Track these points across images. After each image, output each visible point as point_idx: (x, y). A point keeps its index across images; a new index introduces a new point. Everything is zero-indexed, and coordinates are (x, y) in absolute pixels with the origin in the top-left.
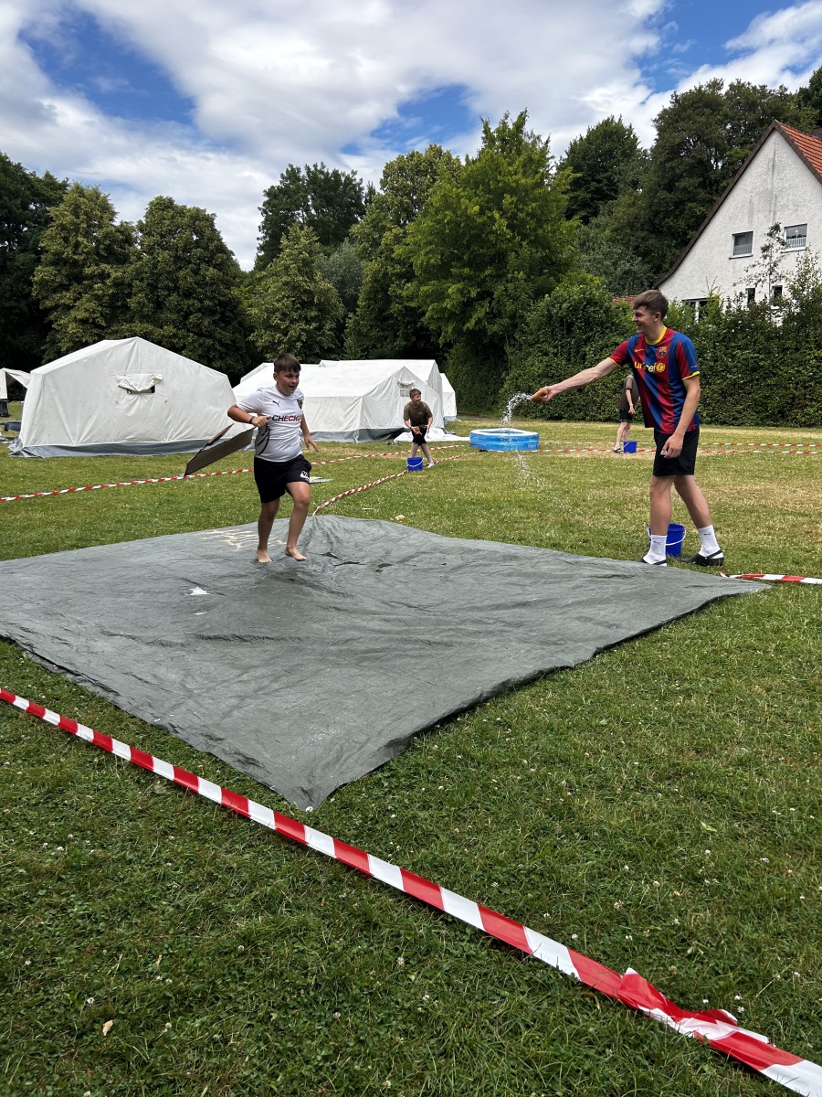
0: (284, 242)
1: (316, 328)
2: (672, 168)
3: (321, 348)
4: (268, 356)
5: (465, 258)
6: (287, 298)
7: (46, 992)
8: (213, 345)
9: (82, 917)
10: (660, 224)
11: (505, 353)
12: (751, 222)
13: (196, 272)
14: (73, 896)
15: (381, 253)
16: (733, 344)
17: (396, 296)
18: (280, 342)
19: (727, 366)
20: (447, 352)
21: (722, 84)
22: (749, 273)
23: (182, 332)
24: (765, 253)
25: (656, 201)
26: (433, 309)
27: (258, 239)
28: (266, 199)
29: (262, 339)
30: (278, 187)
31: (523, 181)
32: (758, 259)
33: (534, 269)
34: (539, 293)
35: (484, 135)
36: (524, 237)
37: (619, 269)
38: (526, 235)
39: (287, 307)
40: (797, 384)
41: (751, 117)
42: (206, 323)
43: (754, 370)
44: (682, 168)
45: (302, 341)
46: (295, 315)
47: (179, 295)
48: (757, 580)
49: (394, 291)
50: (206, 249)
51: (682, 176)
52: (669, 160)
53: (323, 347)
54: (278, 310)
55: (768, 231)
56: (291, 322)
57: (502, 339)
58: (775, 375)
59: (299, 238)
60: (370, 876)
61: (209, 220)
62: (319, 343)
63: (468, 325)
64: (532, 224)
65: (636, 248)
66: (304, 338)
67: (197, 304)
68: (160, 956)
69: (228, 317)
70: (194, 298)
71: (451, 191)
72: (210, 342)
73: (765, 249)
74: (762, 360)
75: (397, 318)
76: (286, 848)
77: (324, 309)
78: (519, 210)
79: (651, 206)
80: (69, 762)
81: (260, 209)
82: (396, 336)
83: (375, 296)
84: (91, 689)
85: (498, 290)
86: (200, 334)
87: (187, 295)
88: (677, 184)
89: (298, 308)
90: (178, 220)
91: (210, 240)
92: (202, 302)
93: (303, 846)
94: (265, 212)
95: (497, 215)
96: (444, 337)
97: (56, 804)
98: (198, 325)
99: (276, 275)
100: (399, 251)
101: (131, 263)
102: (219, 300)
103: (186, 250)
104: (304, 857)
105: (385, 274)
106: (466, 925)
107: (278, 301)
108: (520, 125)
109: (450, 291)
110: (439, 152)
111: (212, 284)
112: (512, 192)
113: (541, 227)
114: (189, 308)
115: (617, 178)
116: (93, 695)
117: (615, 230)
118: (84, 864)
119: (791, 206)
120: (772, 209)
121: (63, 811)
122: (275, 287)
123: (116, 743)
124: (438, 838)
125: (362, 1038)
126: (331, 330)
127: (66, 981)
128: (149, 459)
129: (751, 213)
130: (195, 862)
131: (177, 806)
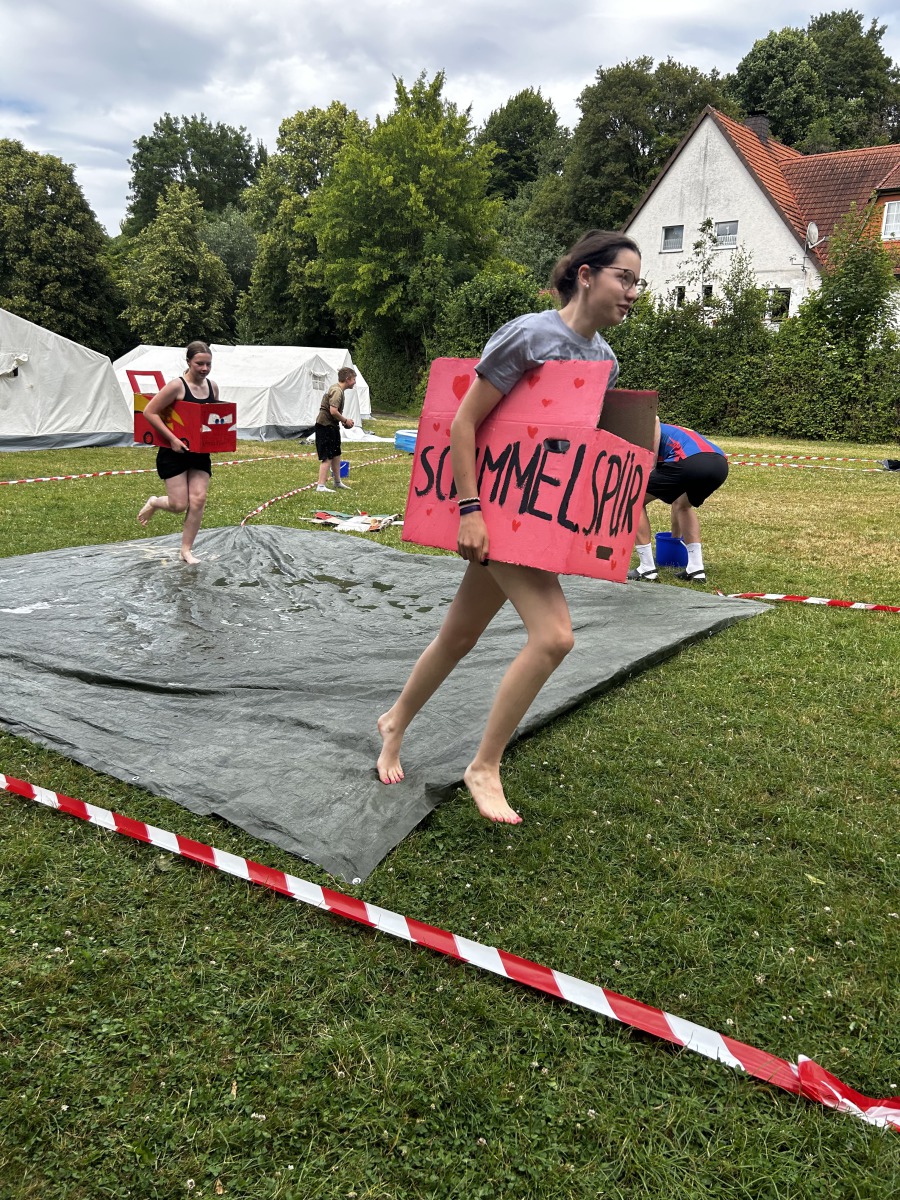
0: (161, 204)
1: (200, 308)
2: (597, 151)
3: (208, 330)
4: (144, 337)
5: (377, 235)
6: (167, 270)
7: (99, 1145)
8: (75, 321)
9: (117, 1040)
10: (585, 211)
11: (423, 346)
12: (681, 214)
13: (51, 233)
14: (95, 1012)
15: (278, 225)
16: (666, 346)
17: (296, 275)
18: (158, 322)
19: (659, 369)
20: (355, 341)
21: (652, 63)
22: (681, 270)
23: (36, 304)
24: (698, 250)
25: (580, 186)
26: (342, 291)
27: (127, 198)
28: (137, 151)
29: (136, 317)
30: (151, 139)
31: (443, 152)
32: (690, 255)
33: (453, 254)
34: (458, 280)
35: (397, 96)
36: (443, 215)
37: (542, 258)
38: (444, 213)
39: (166, 281)
40: (730, 390)
41: (680, 101)
42: (66, 294)
43: (687, 374)
44: (608, 151)
45: (185, 322)
46: (175, 292)
47: (32, 260)
48: (758, 600)
49: (294, 269)
50: (63, 205)
51: (606, 160)
52: (595, 141)
53: (210, 330)
54: (154, 284)
55: (700, 226)
56: (171, 299)
57: (419, 329)
58: (708, 380)
59: (179, 201)
60: (463, 961)
61: (68, 173)
62: (204, 324)
63: (379, 310)
64: (452, 202)
65: (560, 236)
66: (187, 318)
67: (55, 271)
68: (235, 1084)
69: (93, 289)
70: (50, 264)
71: (359, 156)
72: (70, 318)
73: (698, 245)
74: (694, 363)
75: (296, 300)
76: (346, 932)
77: (210, 287)
78: (438, 184)
79: (575, 191)
80: (34, 838)
81: (129, 162)
82: (295, 320)
83: (271, 273)
84: (36, 740)
85: (414, 274)
86: (58, 308)
87: (42, 260)
88: (603, 168)
89: (179, 283)
90: (29, 169)
91: (69, 195)
92: (59, 269)
93: (368, 929)
94: (135, 165)
95: (413, 188)
96: (355, 323)
97: (34, 891)
98: (56, 297)
99: (152, 243)
100: (300, 223)
102: (80, 268)
103: (39, 205)
104: (371, 943)
105: (284, 249)
106: (594, 1015)
107: (155, 273)
108: (437, 87)
109: (360, 270)
110: (343, 111)
111: (71, 248)
112: (431, 162)
113: (460, 205)
114: (44, 275)
115: (536, 156)
116: (40, 749)
117: (538, 215)
118: (97, 968)
119: (722, 201)
120: (704, 201)
121: (45, 900)
122: (151, 257)
123: (91, 809)
124: (524, 909)
125: (521, 1169)
126: (219, 310)
127: (121, 1128)
128: (16, 455)
129: (682, 205)
130: (238, 957)
131: (194, 886)
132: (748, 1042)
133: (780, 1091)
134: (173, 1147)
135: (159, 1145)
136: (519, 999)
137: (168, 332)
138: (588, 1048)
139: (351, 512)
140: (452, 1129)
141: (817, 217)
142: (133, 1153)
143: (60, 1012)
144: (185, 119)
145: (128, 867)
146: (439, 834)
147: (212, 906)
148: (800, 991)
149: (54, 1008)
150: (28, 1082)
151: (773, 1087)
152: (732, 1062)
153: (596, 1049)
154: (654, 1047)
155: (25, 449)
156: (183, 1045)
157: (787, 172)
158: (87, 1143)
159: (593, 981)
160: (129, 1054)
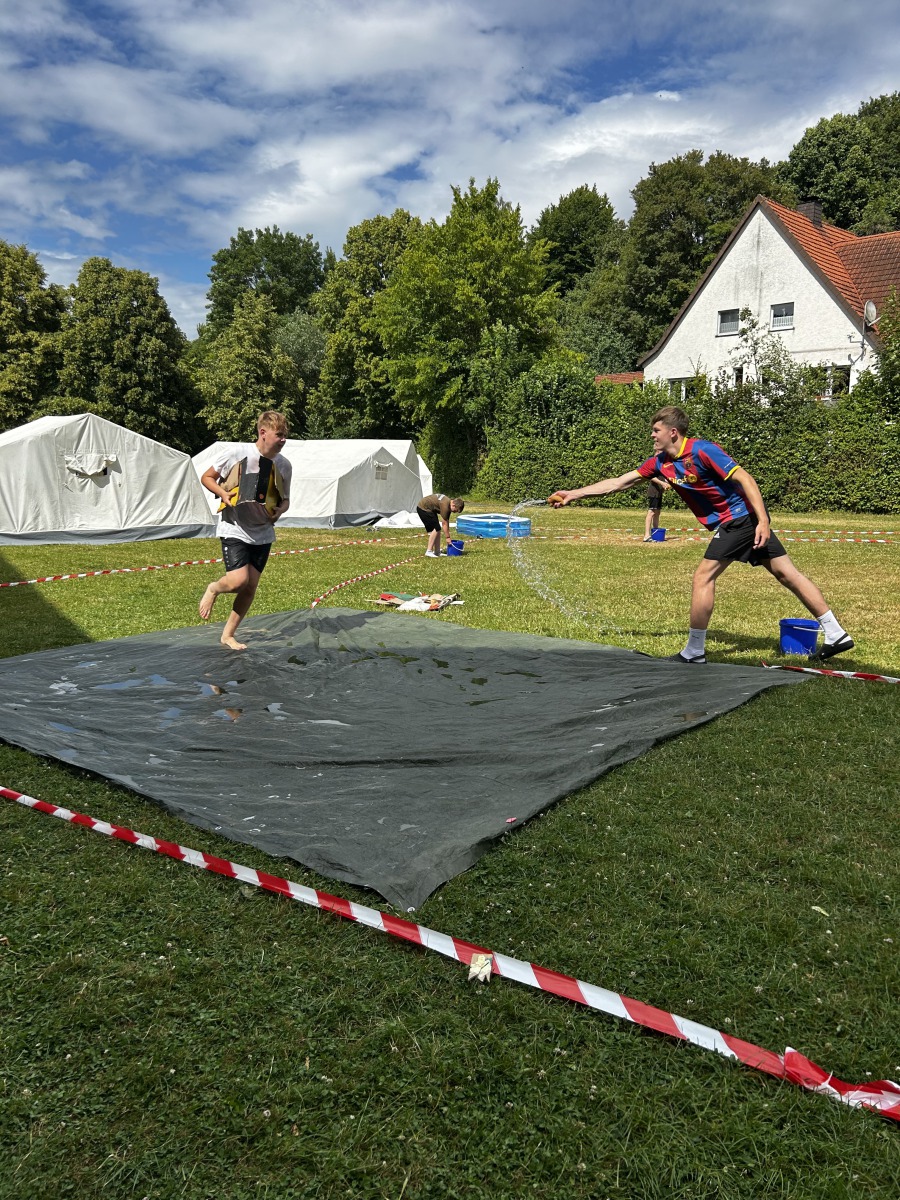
0: (237, 310)
2: (653, 242)
4: (219, 434)
6: (241, 371)
7: (200, 1099)
8: (157, 422)
9: (212, 1023)
10: (641, 300)
11: (483, 434)
12: (736, 299)
13: (136, 342)
14: (193, 1004)
15: (346, 325)
17: (362, 371)
18: (233, 420)
20: (419, 431)
21: (702, 156)
23: (119, 408)
25: (636, 275)
26: (404, 386)
27: (206, 307)
28: (216, 264)
29: (212, 417)
30: (228, 252)
34: (515, 374)
37: (599, 345)
39: (240, 382)
40: (790, 467)
41: (733, 191)
42: (146, 398)
44: (663, 241)
46: (249, 391)
47: (114, 367)
49: (360, 365)
50: (148, 316)
51: (659, 252)
52: (650, 233)
54: (229, 384)
56: (245, 398)
59: (255, 306)
61: (152, 284)
63: (440, 402)
65: (617, 324)
67: (136, 378)
68: (307, 1059)
70: (132, 371)
72: (152, 419)
75: (363, 394)
76: (401, 949)
77: (282, 385)
79: (631, 280)
80: (139, 874)
81: (208, 275)
82: (362, 414)
83: (339, 370)
85: (474, 366)
86: (140, 411)
87: (126, 366)
88: (658, 258)
89: (253, 383)
90: (116, 284)
91: (155, 307)
92: (141, 376)
93: (420, 949)
94: (213, 278)
96: (418, 414)
98: (137, 401)
99: (228, 346)
100: (366, 323)
101: (62, 330)
102: (163, 374)
103: (125, 317)
104: (422, 958)
105: (351, 347)
106: (611, 1017)
107: (231, 375)
110: (407, 217)
111: (154, 356)
114: (125, 382)
115: (592, 250)
117: (595, 305)
118: (194, 972)
119: (777, 284)
120: (758, 286)
121: (150, 921)
122: (227, 360)
123: (183, 850)
124: (556, 933)
125: (541, 1126)
126: (289, 406)
127: (217, 1089)
128: (104, 548)
129: (737, 290)
130: (309, 967)
131: (272, 911)
132: (745, 1039)
133: (769, 1076)
134: (258, 1100)
135: (248, 1100)
136: (546, 1002)
137: (243, 429)
138: (604, 1040)
139: (413, 594)
140: (485, 1096)
141: (874, 295)
142: (226, 1105)
143: (166, 1004)
144: (259, 232)
145: (217, 897)
146: (484, 872)
147: (288, 927)
148: (796, 1000)
149: (161, 1001)
150: (143, 1054)
151: (762, 1072)
152: (728, 1053)
153: (610, 1042)
154: (661, 1042)
155: (113, 542)
156: (265, 1031)
157: (843, 254)
158: (190, 1098)
159: (612, 989)
160: (222, 1035)
